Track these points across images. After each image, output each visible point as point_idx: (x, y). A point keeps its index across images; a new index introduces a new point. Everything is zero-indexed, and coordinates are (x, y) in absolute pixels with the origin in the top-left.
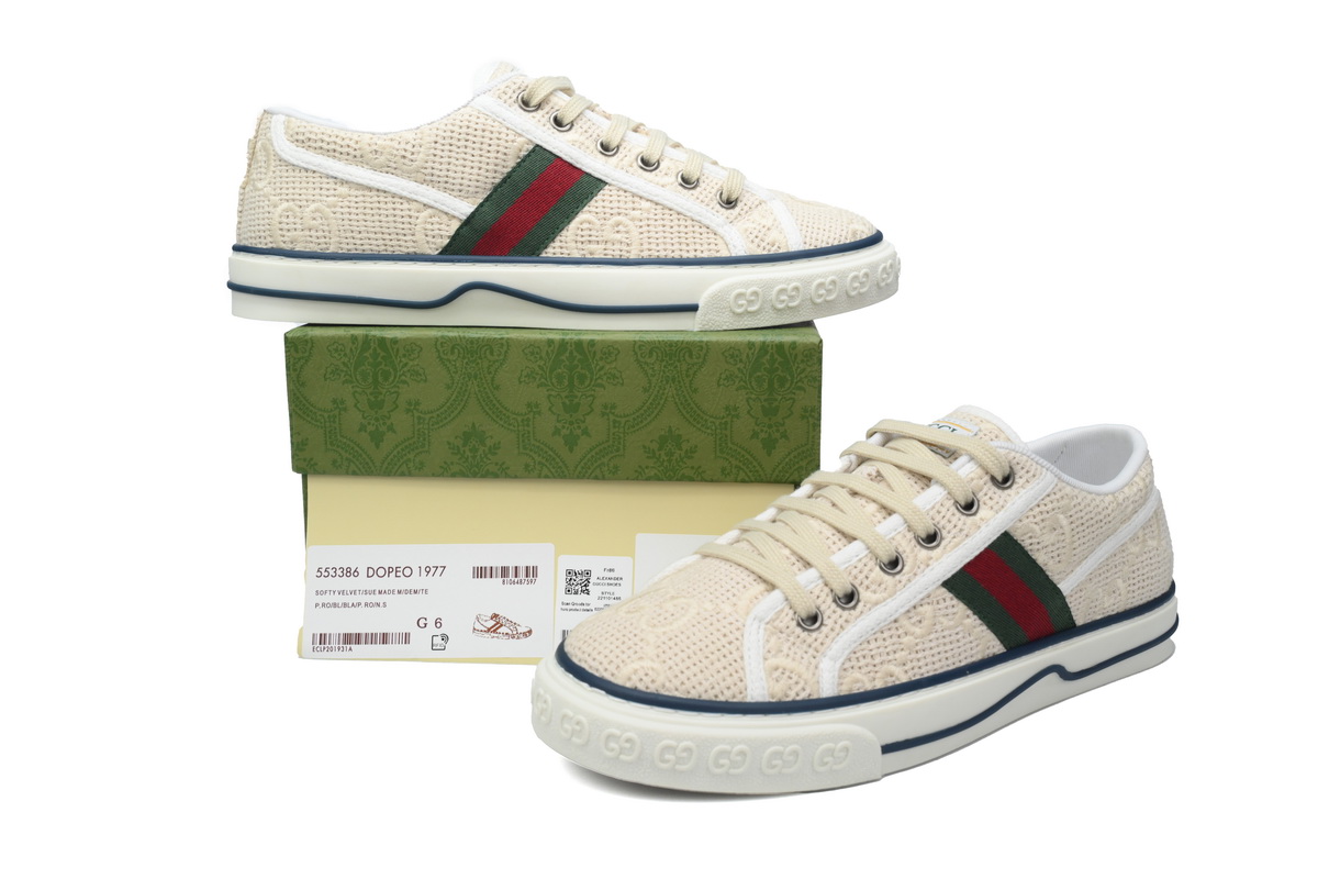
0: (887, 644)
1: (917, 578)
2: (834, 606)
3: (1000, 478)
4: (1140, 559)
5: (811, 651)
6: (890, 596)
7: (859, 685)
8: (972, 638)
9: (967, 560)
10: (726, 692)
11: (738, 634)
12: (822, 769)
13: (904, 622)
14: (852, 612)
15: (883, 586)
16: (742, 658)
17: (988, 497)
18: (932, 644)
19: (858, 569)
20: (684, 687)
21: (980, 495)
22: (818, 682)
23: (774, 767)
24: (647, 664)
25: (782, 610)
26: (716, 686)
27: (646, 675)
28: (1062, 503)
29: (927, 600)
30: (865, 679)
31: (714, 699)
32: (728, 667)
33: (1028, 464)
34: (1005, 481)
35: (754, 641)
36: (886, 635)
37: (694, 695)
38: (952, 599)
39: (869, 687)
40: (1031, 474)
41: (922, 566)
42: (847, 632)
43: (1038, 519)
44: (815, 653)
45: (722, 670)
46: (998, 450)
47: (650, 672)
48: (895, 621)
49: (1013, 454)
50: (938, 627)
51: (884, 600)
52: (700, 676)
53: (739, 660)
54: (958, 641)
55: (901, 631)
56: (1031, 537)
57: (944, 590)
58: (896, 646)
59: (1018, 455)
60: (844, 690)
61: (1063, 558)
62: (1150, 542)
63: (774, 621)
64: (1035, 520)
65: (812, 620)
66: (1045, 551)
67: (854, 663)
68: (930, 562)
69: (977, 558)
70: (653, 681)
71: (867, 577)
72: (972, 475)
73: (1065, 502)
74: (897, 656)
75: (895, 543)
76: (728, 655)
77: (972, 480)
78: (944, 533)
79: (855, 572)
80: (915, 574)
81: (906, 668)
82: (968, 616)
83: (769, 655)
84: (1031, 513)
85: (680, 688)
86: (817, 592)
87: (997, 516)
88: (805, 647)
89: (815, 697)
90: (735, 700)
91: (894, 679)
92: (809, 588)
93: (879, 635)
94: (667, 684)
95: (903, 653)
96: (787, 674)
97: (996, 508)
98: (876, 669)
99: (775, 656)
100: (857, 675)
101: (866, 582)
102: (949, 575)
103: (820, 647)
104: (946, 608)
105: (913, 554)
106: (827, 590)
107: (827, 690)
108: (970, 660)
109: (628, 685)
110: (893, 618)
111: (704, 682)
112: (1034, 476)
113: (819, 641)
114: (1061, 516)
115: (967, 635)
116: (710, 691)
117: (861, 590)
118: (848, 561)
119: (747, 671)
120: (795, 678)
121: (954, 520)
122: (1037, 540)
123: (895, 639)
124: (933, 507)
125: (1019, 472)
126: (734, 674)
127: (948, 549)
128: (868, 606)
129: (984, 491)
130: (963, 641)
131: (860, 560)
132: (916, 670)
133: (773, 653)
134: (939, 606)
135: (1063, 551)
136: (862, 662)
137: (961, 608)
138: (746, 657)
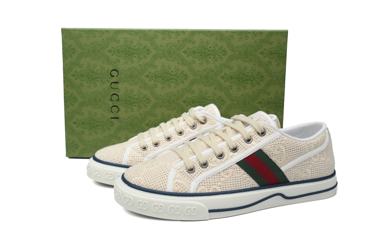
0: (215, 179)
1: (228, 161)
2: (199, 167)
3: (260, 133)
4: (317, 163)
5: (190, 179)
6: (218, 165)
7: (203, 191)
8: (246, 181)
9: (246, 157)
10: (160, 188)
11: (168, 172)
12: (187, 214)
13: (222, 173)
14: (205, 169)
15: (216, 162)
16: (167, 179)
17: (255, 138)
18: (231, 181)
19: (209, 157)
20: (148, 185)
21: (253, 137)
22: (189, 188)
23: (172, 212)
24: (140, 178)
25: (183, 166)
26: (158, 186)
27: (139, 181)
28: (282, 142)
29: (231, 168)
30: (206, 189)
31: (156, 190)
32: (163, 181)
33: (271, 129)
34: (263, 134)
35: (172, 174)
36: (216, 177)
37: (150, 188)
38: (239, 168)
39: (207, 191)
40: (271, 132)
41: (230, 157)
42: (202, 175)
43: (273, 146)
44: (191, 180)
45: (160, 182)
46: (261, 124)
47: (140, 180)
48: (219, 173)
49: (266, 125)
50: (233, 176)
51: (216, 166)
52: (153, 183)
53: (166, 179)
54: (241, 181)
55: (220, 176)
56: (269, 152)
57: (237, 165)
58: (218, 181)
59: (267, 126)
60: (198, 192)
61: (282, 159)
62: (322, 158)
63: (180, 169)
64: (271, 147)
65: (191, 170)
66: (275, 156)
67: (203, 184)
68: (233, 156)
69: (249, 156)
70: (140, 183)
71: (212, 159)
72: (251, 131)
73: (284, 142)
74: (218, 183)
75: (222, 150)
76: (163, 178)
77: (251, 132)
78: (239, 148)
79: (208, 157)
80: (227, 160)
81: (221, 187)
82: (245, 174)
83: (176, 179)
84: (270, 144)
85: (147, 185)
86: (195, 162)
87: (257, 144)
88: (188, 178)
89: (188, 192)
90: (162, 191)
91: (216, 190)
92: (192, 160)
93: (213, 177)
94: (143, 184)
95: (220, 183)
96: (180, 185)
97: (257, 141)
98: (210, 187)
99: (177, 179)
100: (203, 187)
101: (211, 160)
102: (239, 161)
103: (192, 178)
104: (237, 171)
105: (228, 153)
106: (198, 162)
107: (192, 191)
108: (245, 188)
109: (133, 183)
110: (218, 172)
111: (154, 185)
112: (272, 133)
113: (192, 176)
114: (281, 146)
115: (244, 180)
116: (155, 187)
117: (209, 163)
118: (206, 154)
119: (168, 183)
120: (182, 186)
121: (243, 144)
122: (272, 153)
123: (218, 178)
124: (237, 140)
125: (267, 131)
126: (164, 183)
127: (240, 153)
128: (210, 167)
129: (254, 136)
130: (242, 182)
131: (210, 154)
132: (224, 188)
133: (177, 178)
134: (235, 170)
135: (282, 157)
136: (206, 184)
137: (242, 171)
138: (168, 179)
